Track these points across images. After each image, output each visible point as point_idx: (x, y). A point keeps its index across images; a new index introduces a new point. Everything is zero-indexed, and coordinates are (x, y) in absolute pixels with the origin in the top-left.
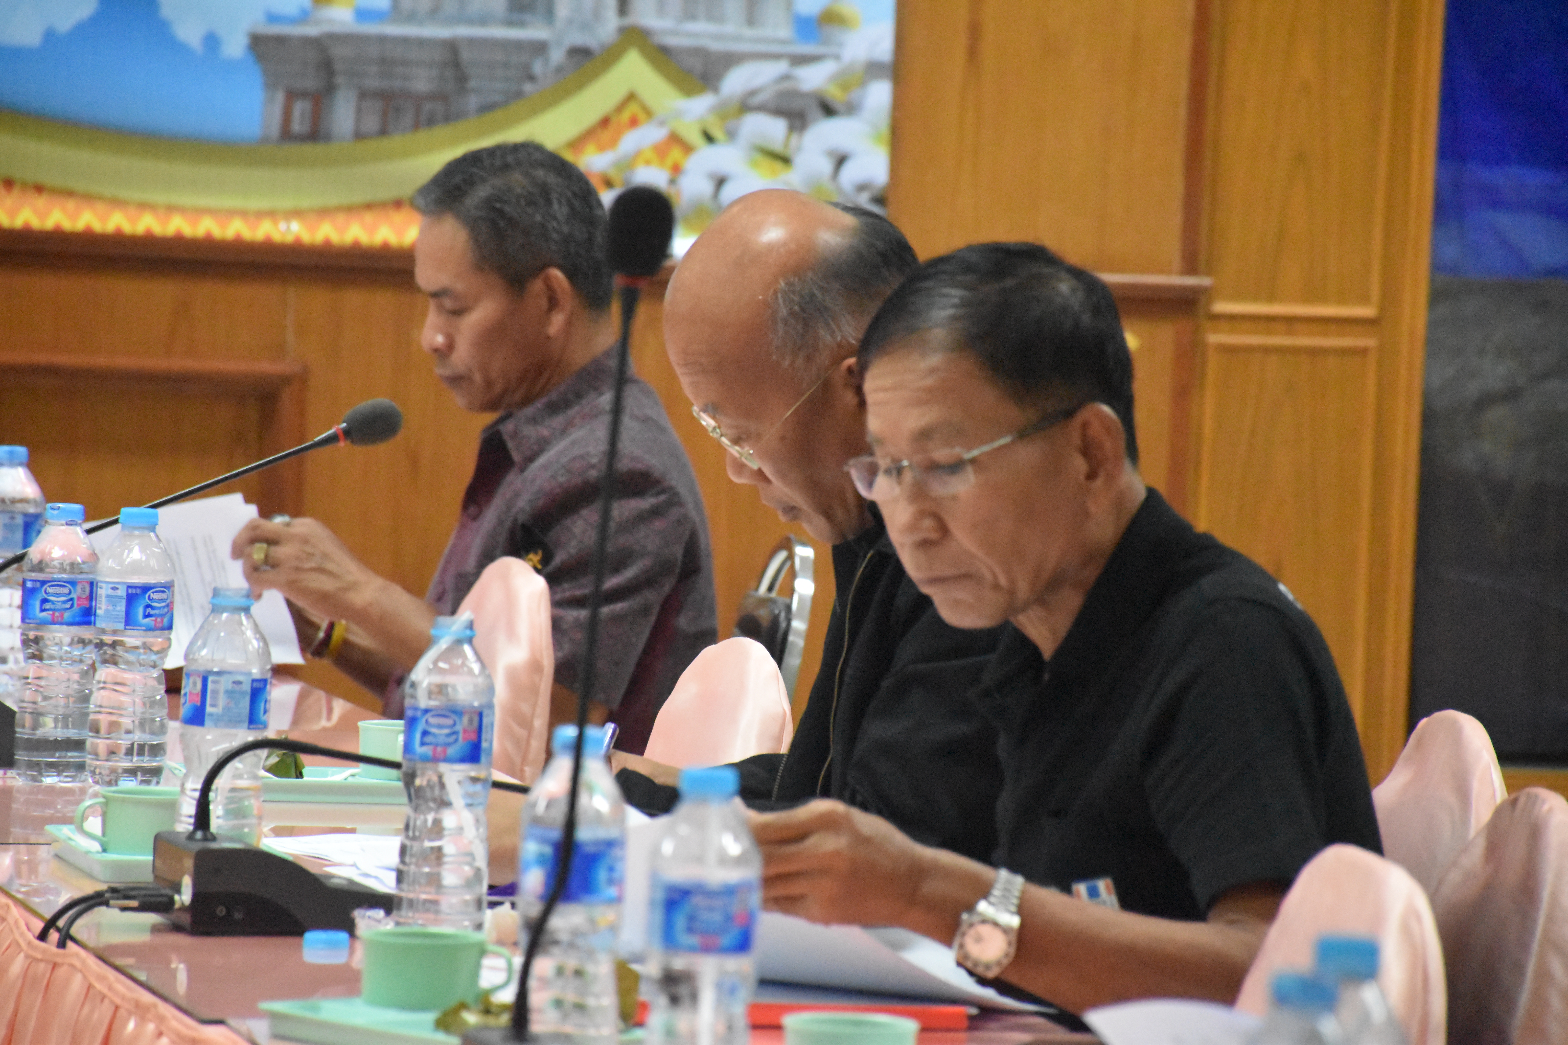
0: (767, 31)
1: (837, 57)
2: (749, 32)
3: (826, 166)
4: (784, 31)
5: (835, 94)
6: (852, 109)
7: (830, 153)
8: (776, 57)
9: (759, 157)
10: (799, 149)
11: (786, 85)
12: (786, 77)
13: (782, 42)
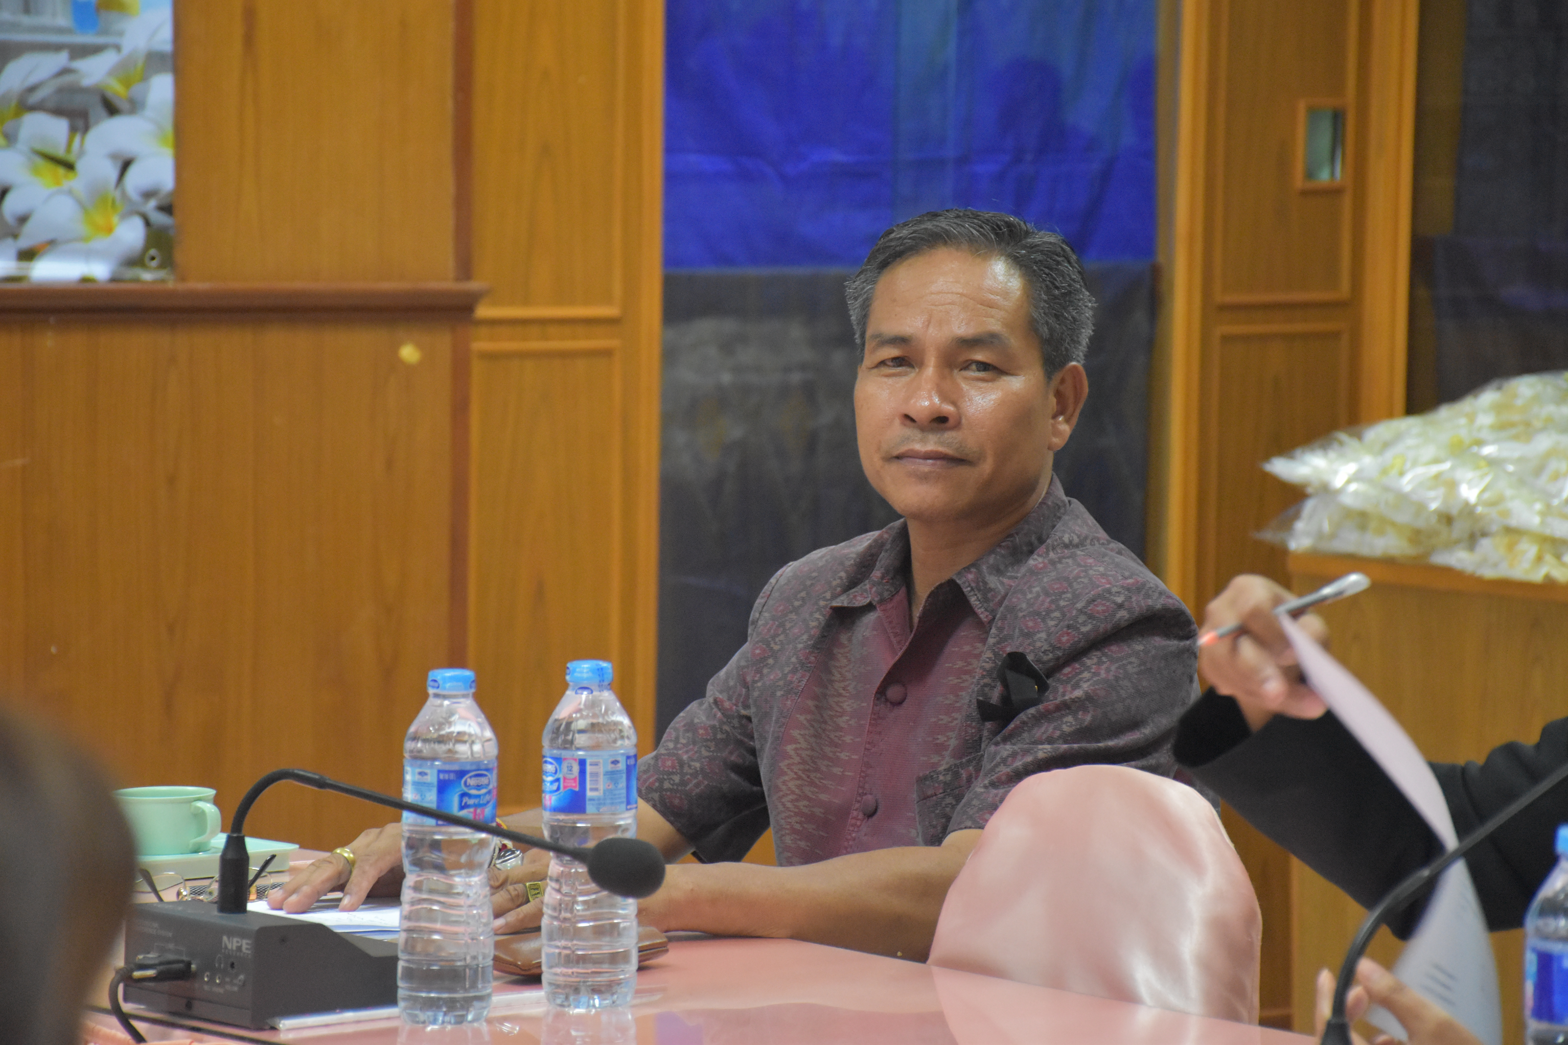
0: (45, 20)
1: (118, 48)
2: (26, 20)
3: (112, 173)
4: (63, 20)
5: (117, 89)
6: (135, 106)
7: (114, 156)
8: (57, 48)
9: (40, 162)
10: (82, 153)
11: (67, 79)
12: (65, 71)
13: (60, 31)
